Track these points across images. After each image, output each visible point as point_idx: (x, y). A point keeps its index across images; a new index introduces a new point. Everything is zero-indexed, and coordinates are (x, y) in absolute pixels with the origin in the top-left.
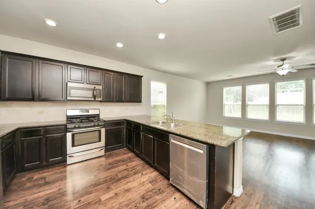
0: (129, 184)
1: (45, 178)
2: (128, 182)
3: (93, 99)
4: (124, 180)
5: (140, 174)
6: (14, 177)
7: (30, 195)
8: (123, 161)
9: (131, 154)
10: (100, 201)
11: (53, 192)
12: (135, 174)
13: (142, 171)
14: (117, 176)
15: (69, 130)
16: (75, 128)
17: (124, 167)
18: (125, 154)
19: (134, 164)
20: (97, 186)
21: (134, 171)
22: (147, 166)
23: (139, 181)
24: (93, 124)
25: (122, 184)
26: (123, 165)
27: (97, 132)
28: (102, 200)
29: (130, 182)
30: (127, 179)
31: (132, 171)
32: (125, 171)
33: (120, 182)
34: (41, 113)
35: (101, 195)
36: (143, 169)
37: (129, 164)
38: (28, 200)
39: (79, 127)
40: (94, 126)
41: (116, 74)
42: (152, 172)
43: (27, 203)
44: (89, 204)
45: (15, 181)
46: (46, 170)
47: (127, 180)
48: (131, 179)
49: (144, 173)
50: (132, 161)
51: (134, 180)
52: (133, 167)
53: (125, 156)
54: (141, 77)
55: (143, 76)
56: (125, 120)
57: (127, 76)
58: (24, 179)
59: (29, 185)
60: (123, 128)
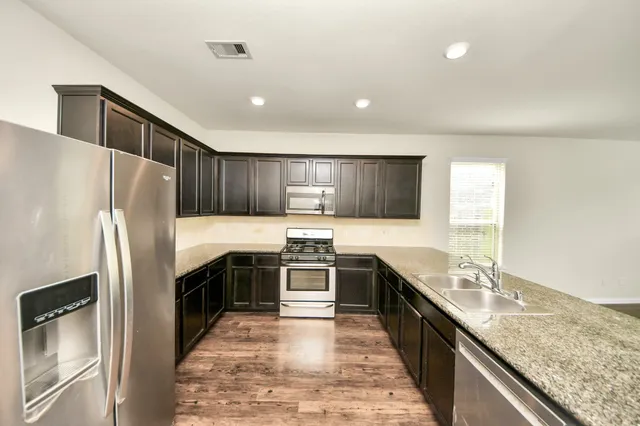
0: (355, 404)
1: (249, 329)
2: (354, 398)
3: (320, 212)
4: (349, 389)
5: (386, 393)
6: (220, 316)
7: (226, 351)
8: (362, 343)
9: (381, 335)
10: (295, 410)
11: (249, 358)
12: (376, 386)
13: (394, 386)
14: (340, 373)
15: (284, 263)
16: (291, 260)
17: (359, 359)
18: (371, 328)
19: (381, 359)
20: (302, 377)
21: (375, 377)
22: (408, 380)
23: (378, 406)
24: (316, 257)
25: (342, 396)
26: (360, 353)
27: (324, 273)
28: (300, 410)
29: (359, 399)
30: (354, 390)
31: (371, 375)
32: (357, 369)
33: (341, 388)
34: (258, 231)
35: (301, 399)
36: (397, 382)
37: (371, 357)
38: (222, 357)
39: (297, 261)
40: (319, 261)
41: (363, 161)
42: (416, 402)
43: (218, 362)
44: (279, 405)
45: (222, 322)
46: (255, 317)
47: (356, 392)
48: (363, 393)
49: (397, 393)
50: (381, 353)
51: (367, 400)
52: (378, 368)
53: (370, 334)
54: (420, 158)
55: (424, 157)
56: (375, 256)
57: (384, 161)
58: (230, 323)
59: (231, 333)
60: (371, 272)
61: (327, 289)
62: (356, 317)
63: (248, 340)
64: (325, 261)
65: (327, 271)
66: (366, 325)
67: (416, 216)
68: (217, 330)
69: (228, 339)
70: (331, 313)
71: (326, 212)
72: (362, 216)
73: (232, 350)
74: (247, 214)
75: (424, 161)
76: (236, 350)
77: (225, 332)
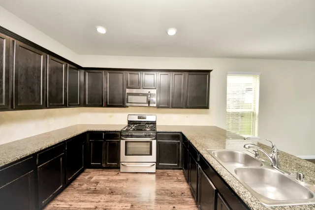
1: (97, 183)
3: (147, 105)
15: (123, 138)
16: (128, 136)
19: (184, 209)
27: (149, 144)
37: (177, 207)
39: (131, 136)
40: (145, 136)
41: (174, 73)
50: (184, 203)
54: (209, 71)
55: (211, 70)
56: (181, 133)
57: (187, 73)
58: (87, 177)
59: (85, 186)
60: (179, 143)
61: (151, 154)
62: (170, 172)
63: (95, 192)
64: (149, 136)
65: (151, 143)
66: (175, 178)
67: (207, 107)
68: (76, 184)
69: (81, 191)
70: (153, 169)
71: (151, 105)
72: (173, 107)
73: (80, 201)
74: (102, 106)
75: (211, 73)
76: (83, 201)
77: (81, 185)
